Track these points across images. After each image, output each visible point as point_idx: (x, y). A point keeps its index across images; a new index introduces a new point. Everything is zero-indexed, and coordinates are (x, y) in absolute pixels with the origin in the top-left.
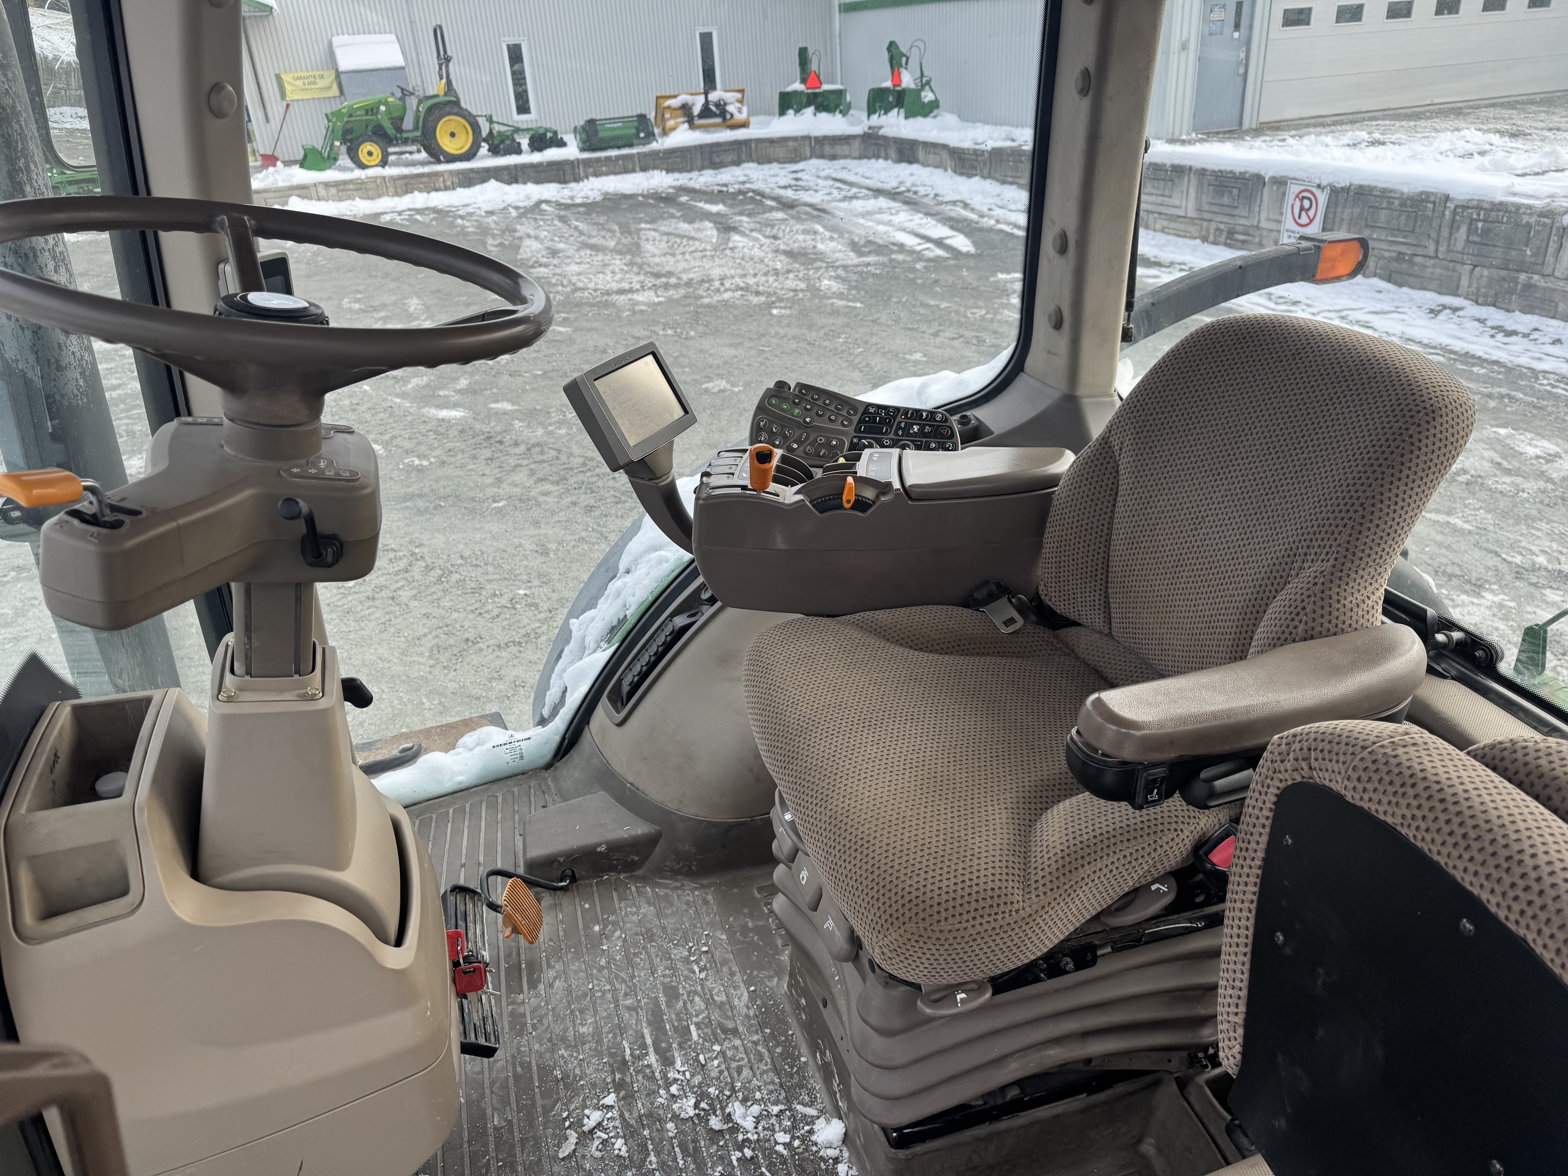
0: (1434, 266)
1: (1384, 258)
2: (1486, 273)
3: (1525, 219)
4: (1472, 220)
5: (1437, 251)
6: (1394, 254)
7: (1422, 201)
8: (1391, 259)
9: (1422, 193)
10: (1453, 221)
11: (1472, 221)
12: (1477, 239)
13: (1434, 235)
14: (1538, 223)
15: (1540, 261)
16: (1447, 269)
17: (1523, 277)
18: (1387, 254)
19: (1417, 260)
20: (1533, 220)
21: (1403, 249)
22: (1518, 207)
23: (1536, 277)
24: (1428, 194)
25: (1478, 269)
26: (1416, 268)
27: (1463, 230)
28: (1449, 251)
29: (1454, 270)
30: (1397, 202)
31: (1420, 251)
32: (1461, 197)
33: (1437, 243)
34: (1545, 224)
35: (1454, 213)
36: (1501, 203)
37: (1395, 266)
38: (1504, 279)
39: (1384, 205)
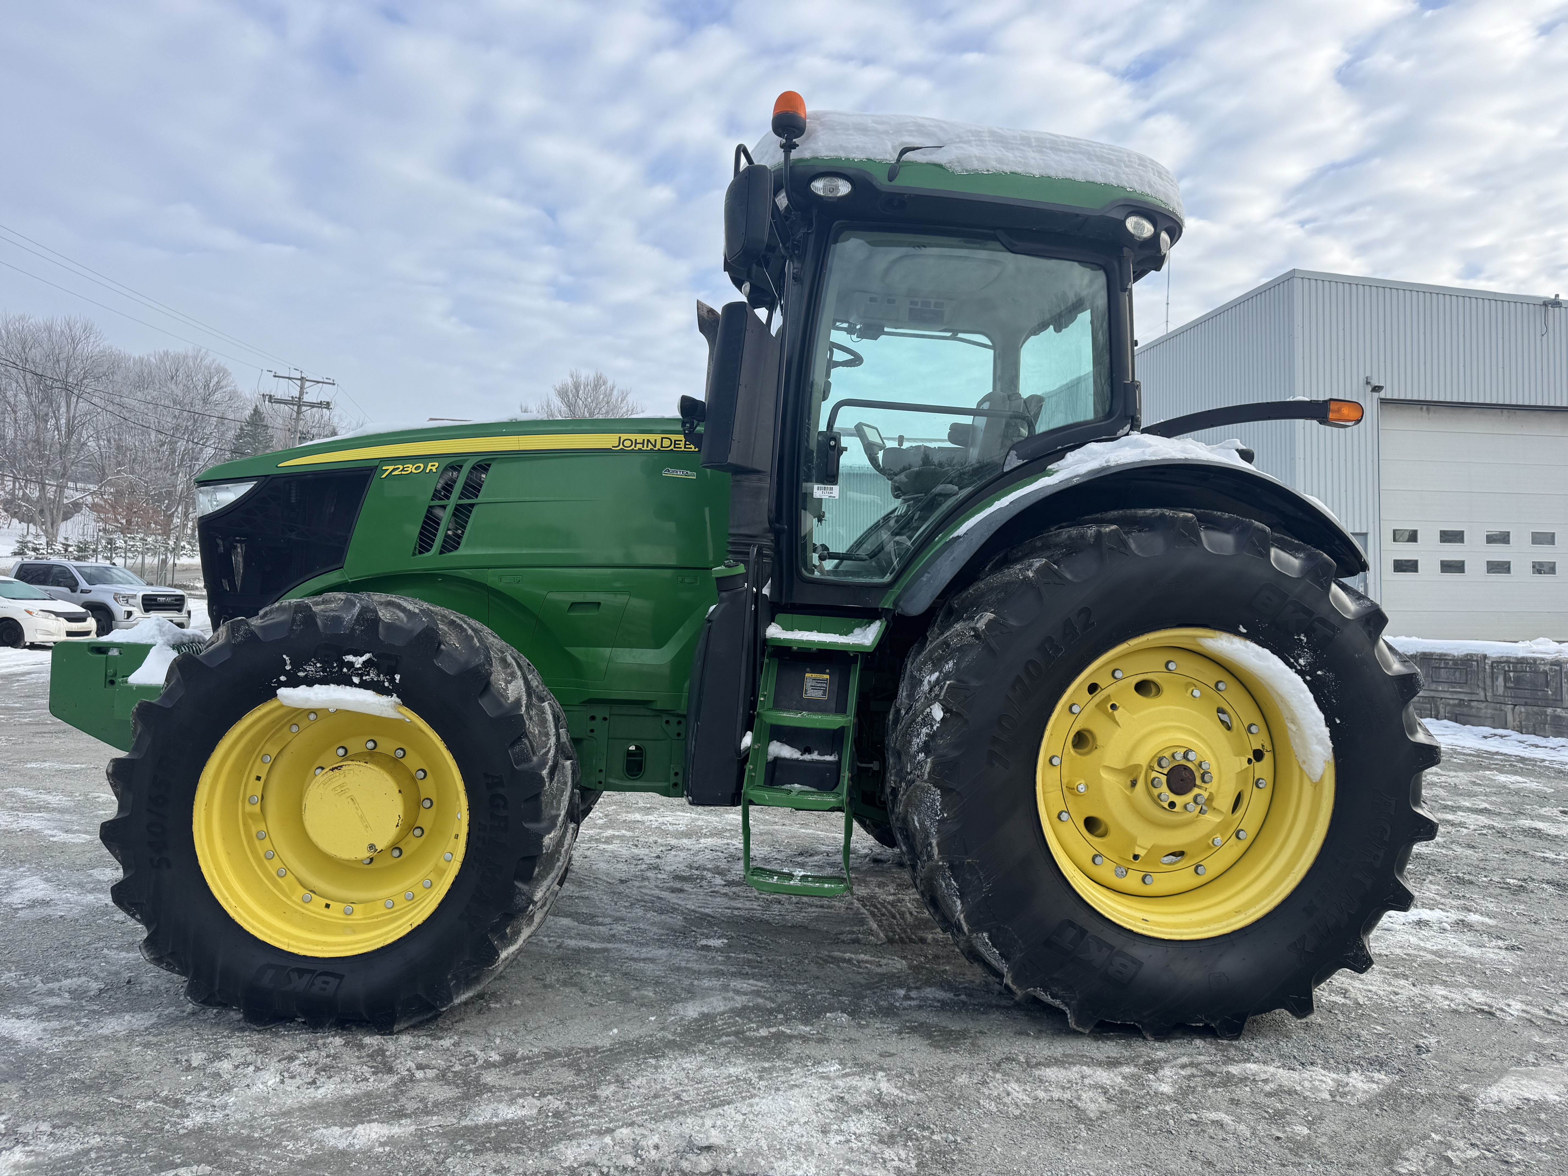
0: (1486, 707)
1: (1449, 704)
2: (1523, 709)
3: (1542, 668)
4: (1505, 671)
5: (1486, 696)
6: (1456, 702)
7: (1468, 660)
8: (1455, 705)
9: (1467, 655)
10: (1493, 673)
11: (1506, 673)
12: (1512, 685)
13: (1481, 685)
14: (1551, 669)
15: (1559, 698)
16: (1496, 709)
17: (1549, 710)
18: (1451, 702)
19: (1473, 704)
20: (1547, 668)
21: (1462, 697)
22: (1535, 660)
23: (1559, 710)
24: (1471, 655)
25: (1517, 707)
26: (1474, 710)
27: (1501, 680)
28: (1494, 695)
29: (1501, 710)
30: (1451, 663)
31: (1474, 698)
32: (1494, 656)
33: (1485, 689)
34: (1556, 671)
35: (1492, 667)
36: (1523, 658)
37: (1458, 710)
38: (1537, 714)
39: (1442, 665)
